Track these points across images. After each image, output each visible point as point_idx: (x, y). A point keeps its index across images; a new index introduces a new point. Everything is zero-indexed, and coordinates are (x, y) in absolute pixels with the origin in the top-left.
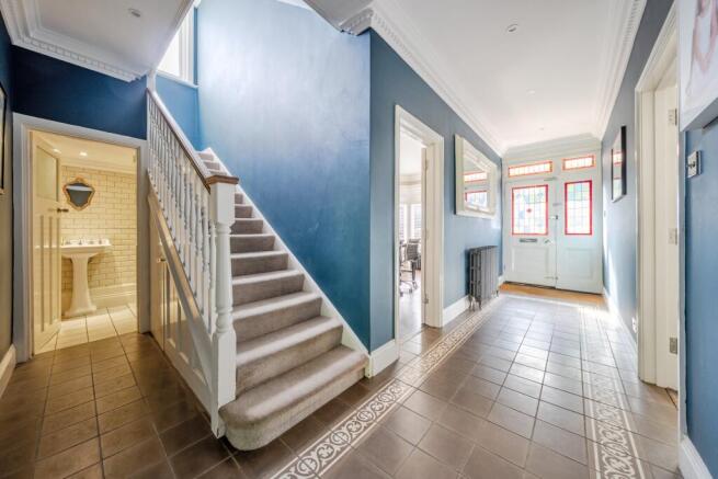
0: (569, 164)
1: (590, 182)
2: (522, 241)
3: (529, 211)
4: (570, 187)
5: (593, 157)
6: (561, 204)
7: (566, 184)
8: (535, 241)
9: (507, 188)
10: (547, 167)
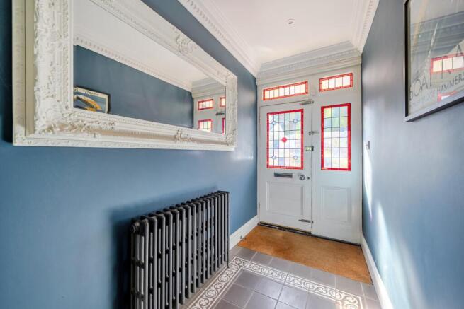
0: (325, 85)
1: (349, 105)
2: (277, 175)
3: (284, 140)
4: (328, 112)
5: (351, 75)
6: (317, 133)
7: (323, 108)
8: (290, 176)
9: (262, 113)
10: (303, 88)
